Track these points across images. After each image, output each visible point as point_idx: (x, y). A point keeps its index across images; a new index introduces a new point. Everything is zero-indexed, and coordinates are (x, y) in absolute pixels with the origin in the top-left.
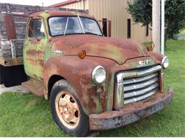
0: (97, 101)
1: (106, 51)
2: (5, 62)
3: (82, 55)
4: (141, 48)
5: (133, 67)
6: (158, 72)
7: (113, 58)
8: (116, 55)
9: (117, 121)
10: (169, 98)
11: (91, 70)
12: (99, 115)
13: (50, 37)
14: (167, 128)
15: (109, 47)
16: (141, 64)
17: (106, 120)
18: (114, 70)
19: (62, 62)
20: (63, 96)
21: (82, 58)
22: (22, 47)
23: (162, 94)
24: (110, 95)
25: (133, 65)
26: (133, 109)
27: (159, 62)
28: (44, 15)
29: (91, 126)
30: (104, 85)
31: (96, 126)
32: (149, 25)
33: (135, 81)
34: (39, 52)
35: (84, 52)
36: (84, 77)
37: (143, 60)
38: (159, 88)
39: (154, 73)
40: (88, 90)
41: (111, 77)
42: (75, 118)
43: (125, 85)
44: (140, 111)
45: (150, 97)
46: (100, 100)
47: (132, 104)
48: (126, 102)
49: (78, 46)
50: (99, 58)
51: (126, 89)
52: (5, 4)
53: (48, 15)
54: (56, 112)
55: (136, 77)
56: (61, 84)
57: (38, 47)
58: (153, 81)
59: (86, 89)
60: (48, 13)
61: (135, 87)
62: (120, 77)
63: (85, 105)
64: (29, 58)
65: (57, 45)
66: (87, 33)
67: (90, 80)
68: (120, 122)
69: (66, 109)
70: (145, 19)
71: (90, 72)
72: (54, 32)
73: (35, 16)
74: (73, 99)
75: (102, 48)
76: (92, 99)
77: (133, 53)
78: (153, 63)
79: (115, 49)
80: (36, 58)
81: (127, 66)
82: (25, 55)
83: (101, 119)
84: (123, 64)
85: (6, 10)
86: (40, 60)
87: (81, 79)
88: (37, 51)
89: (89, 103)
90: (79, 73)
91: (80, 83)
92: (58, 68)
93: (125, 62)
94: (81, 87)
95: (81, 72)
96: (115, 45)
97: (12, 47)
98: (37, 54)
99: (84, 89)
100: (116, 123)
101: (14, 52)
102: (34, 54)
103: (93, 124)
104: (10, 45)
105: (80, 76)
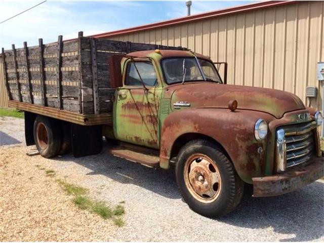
0: (256, 162)
1: (256, 102)
2: (85, 120)
5: (293, 121)
9: (285, 185)
11: (253, 123)
12: (264, 178)
13: (166, 86)
17: (273, 183)
18: (274, 125)
21: (233, 111)
24: (270, 155)
25: (292, 118)
29: (255, 191)
30: (264, 142)
33: (294, 140)
34: (148, 105)
35: (236, 103)
36: (243, 132)
40: (248, 148)
46: (260, 161)
49: (213, 97)
55: (295, 135)
57: (147, 98)
59: (244, 147)
63: (242, 167)
64: (127, 113)
65: (180, 96)
67: (252, 135)
71: (251, 126)
75: (250, 98)
76: (252, 160)
80: (142, 113)
82: (119, 110)
83: (267, 183)
84: (282, 119)
85: (90, 46)
86: (151, 116)
87: (237, 135)
88: (144, 104)
89: (247, 164)
90: (234, 128)
91: (237, 139)
92: (195, 124)
93: (283, 116)
94: (238, 145)
95: (238, 126)
96: (267, 95)
97: (95, 98)
98: (144, 107)
99: (241, 147)
100: (283, 188)
101: (97, 105)
102: (139, 108)
103: (258, 189)
104: (93, 95)
105: (236, 131)
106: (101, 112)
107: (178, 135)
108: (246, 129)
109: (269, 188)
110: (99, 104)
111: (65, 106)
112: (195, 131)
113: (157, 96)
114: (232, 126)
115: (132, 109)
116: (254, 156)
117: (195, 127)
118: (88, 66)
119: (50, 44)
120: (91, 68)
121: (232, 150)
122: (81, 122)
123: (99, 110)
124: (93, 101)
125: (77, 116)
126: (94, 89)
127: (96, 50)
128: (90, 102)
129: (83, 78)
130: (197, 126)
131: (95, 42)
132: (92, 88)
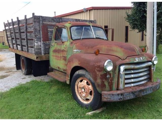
0: (106, 84)
1: (113, 50)
2: (37, 58)
3: (97, 53)
4: (137, 49)
5: (132, 62)
6: (150, 67)
7: (117, 55)
8: (120, 53)
9: (120, 97)
10: (157, 85)
11: (104, 62)
12: (108, 92)
13: (71, 41)
14: (155, 107)
15: (114, 48)
16: (137, 60)
17: (113, 95)
18: (118, 63)
19: (82, 57)
20: (81, 81)
21: (97, 55)
22: (50, 47)
23: (152, 83)
24: (116, 80)
25: (131, 60)
26: (131, 90)
27: (150, 60)
28: (68, 25)
29: (102, 99)
30: (111, 73)
31: (106, 99)
32: (144, 32)
33: (132, 72)
34: (63, 51)
35: (99, 51)
36: (99, 67)
37: (139, 57)
38: (150, 79)
39: (146, 67)
40: (101, 75)
41: (116, 68)
42: (90, 95)
43: (126, 74)
44: (136, 92)
45: (143, 84)
46: (109, 83)
47: (130, 87)
48: (126, 86)
49: (92, 47)
50: (108, 55)
51: (127, 77)
52: (39, 16)
53: (70, 25)
54: (75, 92)
55: (133, 69)
56: (80, 73)
57: (63, 47)
58: (145, 73)
59: (99, 75)
60: (70, 23)
61: (132, 76)
62: (122, 68)
63: (99, 85)
64: (55, 55)
65: (77, 46)
66: (97, 38)
67: (103, 69)
68: (122, 97)
69: (83, 90)
70: (141, 27)
71: (103, 64)
72: (74, 37)
73: (60, 25)
74: (89, 82)
75: (110, 48)
76: (103, 82)
77: (131, 53)
78: (146, 60)
79: (119, 49)
80: (61, 55)
81: (127, 61)
82: (51, 53)
83: (109, 95)
84: (125, 60)
85: (39, 21)
86: (64, 57)
87: (96, 68)
88: (61, 50)
89: (101, 84)
90: (95, 64)
91: (96, 71)
92: (79, 61)
93: (126, 58)
94: (96, 74)
95: (97, 64)
96: (119, 47)
97: (42, 47)
98: (61, 52)
99: (98, 75)
100: (119, 98)
101: (43, 50)
102: (59, 52)
103: (104, 97)
104: (41, 45)
105: (96, 66)
106: (45, 54)
107: (72, 67)
108: (100, 65)
109: (110, 97)
110: (44, 50)
111: (29, 51)
112: (79, 65)
113: (67, 46)
114: (94, 63)
115: (56, 53)
116: (105, 80)
117: (79, 63)
118: (38, 31)
119: (22, 20)
120: (40, 32)
121: (94, 76)
122: (35, 59)
123: (44, 53)
124: (41, 49)
125: (34, 56)
126: (41, 42)
127: (42, 22)
128: (39, 49)
129: (35, 37)
130: (80, 62)
131: (42, 18)
132: (40, 42)
